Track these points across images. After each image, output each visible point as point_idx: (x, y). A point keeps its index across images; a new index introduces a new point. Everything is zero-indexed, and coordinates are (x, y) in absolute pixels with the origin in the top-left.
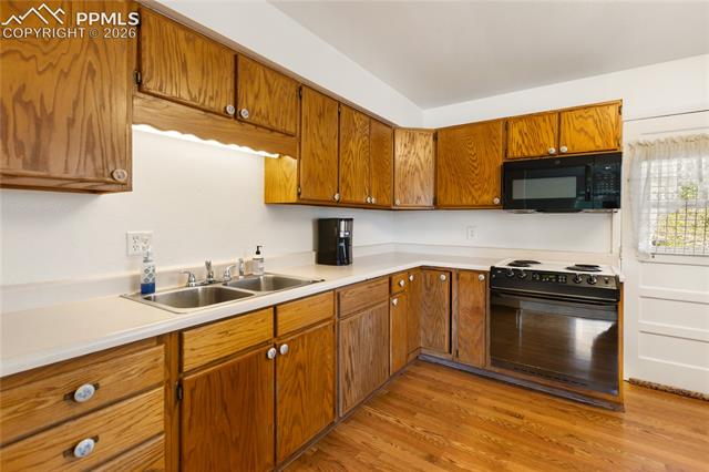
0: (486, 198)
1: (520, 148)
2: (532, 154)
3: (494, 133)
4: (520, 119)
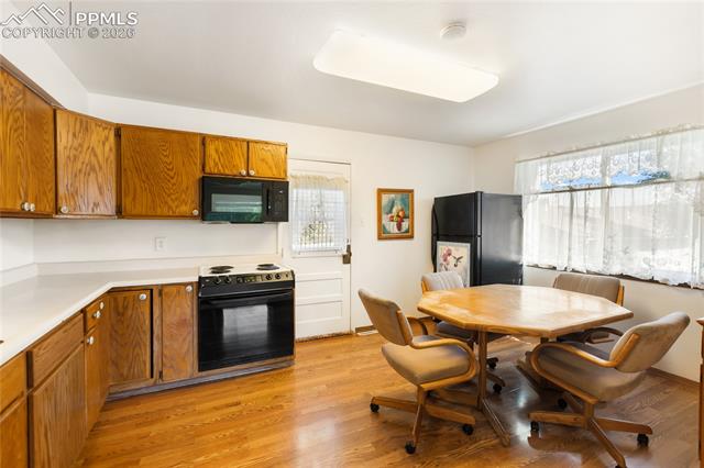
0: (184, 209)
1: (215, 166)
2: (227, 172)
3: (192, 146)
4: (217, 138)
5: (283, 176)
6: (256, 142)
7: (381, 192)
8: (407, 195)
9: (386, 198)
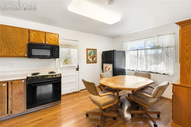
1: (34, 39)
2: (38, 42)
4: (34, 31)
5: (57, 44)
6: (48, 33)
7: (87, 49)
8: (95, 50)
9: (89, 51)
